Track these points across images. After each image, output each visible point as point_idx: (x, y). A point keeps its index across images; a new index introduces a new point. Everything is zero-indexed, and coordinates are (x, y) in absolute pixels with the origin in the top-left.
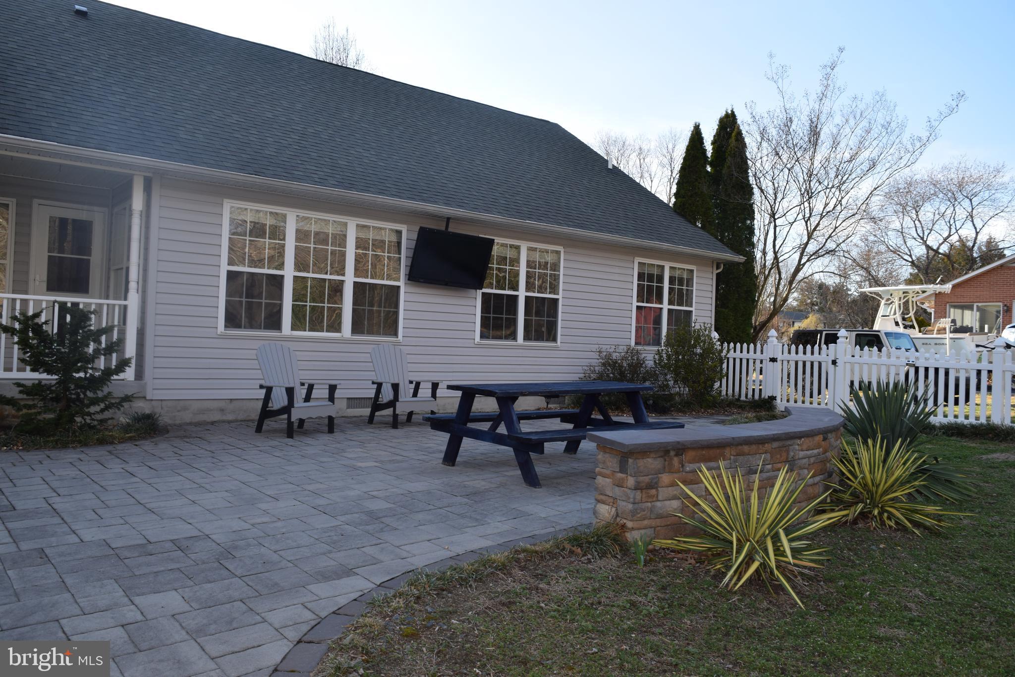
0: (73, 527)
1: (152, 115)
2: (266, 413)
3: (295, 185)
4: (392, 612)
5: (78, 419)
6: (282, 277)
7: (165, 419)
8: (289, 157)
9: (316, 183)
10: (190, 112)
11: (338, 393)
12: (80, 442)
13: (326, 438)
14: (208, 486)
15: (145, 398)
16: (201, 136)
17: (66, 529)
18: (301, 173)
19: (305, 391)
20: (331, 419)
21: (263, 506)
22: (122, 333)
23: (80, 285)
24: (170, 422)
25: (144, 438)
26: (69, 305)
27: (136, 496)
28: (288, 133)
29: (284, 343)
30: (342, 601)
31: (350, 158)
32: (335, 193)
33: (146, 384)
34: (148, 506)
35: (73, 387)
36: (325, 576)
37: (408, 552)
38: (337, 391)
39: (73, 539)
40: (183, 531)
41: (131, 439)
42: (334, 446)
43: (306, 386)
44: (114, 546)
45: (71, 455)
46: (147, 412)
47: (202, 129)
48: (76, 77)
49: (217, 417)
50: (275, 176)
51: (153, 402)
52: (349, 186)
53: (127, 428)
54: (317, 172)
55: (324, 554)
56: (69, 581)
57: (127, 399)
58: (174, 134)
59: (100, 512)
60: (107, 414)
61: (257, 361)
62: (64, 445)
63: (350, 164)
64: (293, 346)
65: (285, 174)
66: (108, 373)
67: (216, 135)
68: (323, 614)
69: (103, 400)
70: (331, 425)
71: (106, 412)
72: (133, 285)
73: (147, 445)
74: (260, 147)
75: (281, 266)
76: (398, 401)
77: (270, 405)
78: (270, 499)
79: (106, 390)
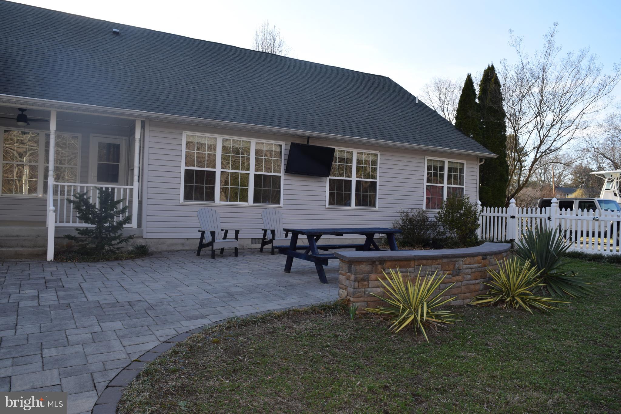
0: (86, 295)
1: (146, 87)
2: (202, 245)
3: (220, 122)
4: (212, 332)
5: (107, 248)
6: (215, 172)
7: (152, 249)
8: (219, 106)
9: (232, 120)
10: (168, 84)
11: (240, 236)
12: (106, 259)
13: (232, 259)
14: (157, 280)
15: (142, 237)
16: (172, 97)
17: (83, 295)
18: (225, 115)
19: (224, 234)
20: (236, 249)
21: (179, 289)
22: (131, 202)
23: (114, 179)
24: (155, 250)
25: (139, 258)
26: (104, 189)
27: (122, 283)
28: (221, 92)
29: (212, 208)
30: (193, 328)
31: (254, 105)
32: (242, 125)
33: (143, 230)
34: (125, 287)
35: (104, 231)
36: (191, 318)
37: (238, 310)
38: (239, 234)
39: (85, 299)
40: (137, 297)
41: (132, 258)
42: (233, 263)
43: (224, 232)
44: (100, 303)
45: (99, 265)
46: (143, 244)
47: (173, 93)
48: (110, 69)
49: (180, 248)
50: (210, 117)
51: (147, 240)
52: (251, 121)
53: (130, 253)
54: (234, 114)
55: (196, 309)
56: (75, 316)
57: (131, 237)
58: (157, 97)
59: (101, 289)
60: (120, 245)
61: (197, 218)
62: (98, 260)
63: (254, 109)
64: (218, 209)
65: (215, 116)
66: (120, 224)
67: (180, 96)
68: (180, 333)
69: (119, 237)
70: (236, 252)
71: (120, 244)
72: (136, 178)
73: (138, 261)
74: (203, 102)
75: (214, 167)
76: (274, 240)
77: (204, 241)
78: (185, 286)
79: (119, 232)
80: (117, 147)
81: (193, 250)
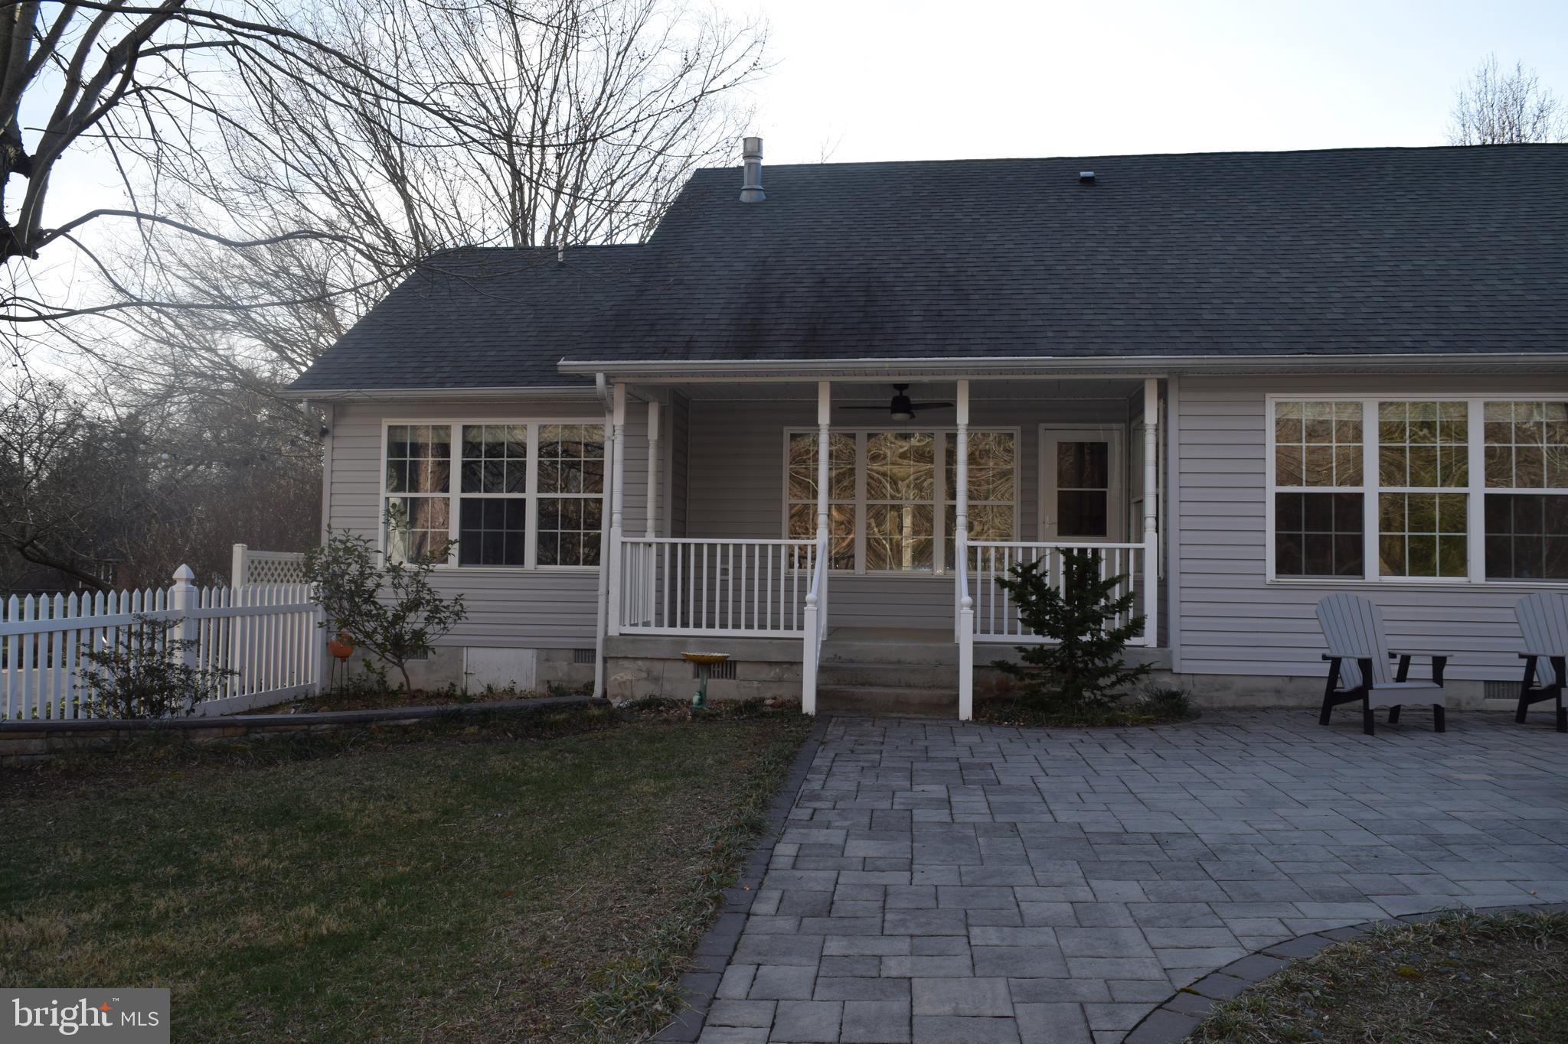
0: (1051, 808)
1: (1167, 296)
2: (1334, 696)
3: (1371, 359)
4: (1394, 946)
5: (1087, 694)
6: (1361, 496)
7: (1198, 701)
8: (1365, 316)
9: (1406, 349)
10: (1220, 280)
11: (1448, 672)
12: (1086, 721)
13: (1428, 741)
14: (1220, 782)
15: (1171, 670)
16: (1233, 311)
17: (1044, 808)
18: (1382, 339)
19: (1397, 667)
20: (1438, 710)
21: (1282, 812)
22: (1140, 583)
23: (1096, 527)
24: (1205, 705)
25: (1165, 722)
26: (1075, 552)
27: (1130, 785)
28: (1366, 279)
29: (1360, 594)
30: (1333, 924)
31: (1473, 299)
32: (1438, 360)
33: (1171, 652)
34: (1139, 796)
35: (1080, 653)
36: (1324, 897)
37: (1466, 889)
38: (1446, 669)
39: (1048, 818)
40: (1171, 825)
41: (1148, 722)
42: (1434, 749)
43: (1398, 660)
44: (1086, 830)
45: (1073, 735)
46: (1175, 689)
47: (1235, 301)
48: (1077, 267)
49: (1271, 701)
50: (1342, 349)
51: (1182, 677)
52: (1466, 344)
53: (1143, 709)
54: (1410, 333)
55: (1338, 873)
56: (1032, 855)
57: (1144, 670)
58: (1195, 317)
59: (1084, 796)
60: (1119, 689)
61: (1317, 622)
62: (1068, 725)
63: (1473, 309)
64: (1376, 598)
65: (1354, 345)
66: (1118, 637)
67: (1254, 306)
68: (1299, 933)
69: (1115, 669)
70: (1439, 720)
71: (1118, 687)
72: (1150, 522)
73: (1165, 731)
74: (1318, 311)
75: (1358, 480)
76: (1564, 686)
77: (1339, 684)
78: (1297, 805)
79: (1116, 657)
80: (1100, 451)
81: (1307, 708)
